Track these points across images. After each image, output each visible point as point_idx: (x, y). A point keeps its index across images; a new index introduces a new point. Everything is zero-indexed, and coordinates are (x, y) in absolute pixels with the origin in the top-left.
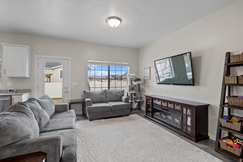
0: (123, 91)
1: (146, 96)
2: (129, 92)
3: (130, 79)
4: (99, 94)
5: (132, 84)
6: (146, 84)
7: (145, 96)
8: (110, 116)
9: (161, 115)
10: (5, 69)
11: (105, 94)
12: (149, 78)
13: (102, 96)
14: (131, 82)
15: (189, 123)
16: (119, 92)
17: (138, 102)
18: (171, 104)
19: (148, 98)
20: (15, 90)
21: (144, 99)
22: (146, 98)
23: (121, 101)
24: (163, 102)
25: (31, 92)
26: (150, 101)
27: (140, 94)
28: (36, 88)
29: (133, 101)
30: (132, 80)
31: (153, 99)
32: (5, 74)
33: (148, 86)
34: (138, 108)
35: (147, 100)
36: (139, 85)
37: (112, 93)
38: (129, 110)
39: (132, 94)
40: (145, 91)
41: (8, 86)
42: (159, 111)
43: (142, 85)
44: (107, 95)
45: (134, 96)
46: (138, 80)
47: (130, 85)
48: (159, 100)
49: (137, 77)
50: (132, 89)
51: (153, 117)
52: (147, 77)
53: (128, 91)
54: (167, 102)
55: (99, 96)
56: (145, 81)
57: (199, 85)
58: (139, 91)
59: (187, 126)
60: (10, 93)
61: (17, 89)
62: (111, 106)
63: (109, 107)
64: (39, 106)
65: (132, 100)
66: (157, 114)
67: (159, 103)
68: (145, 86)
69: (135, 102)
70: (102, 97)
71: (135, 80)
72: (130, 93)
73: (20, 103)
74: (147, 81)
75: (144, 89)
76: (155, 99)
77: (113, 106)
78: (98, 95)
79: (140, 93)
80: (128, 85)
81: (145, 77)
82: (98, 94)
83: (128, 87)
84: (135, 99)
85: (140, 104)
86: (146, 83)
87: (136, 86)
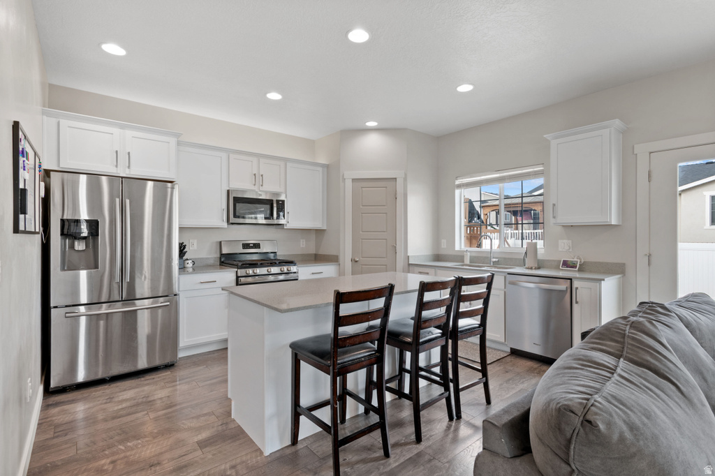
10: (554, 205)
20: (577, 262)
25: (625, 275)
28: (642, 262)
32: (554, 217)
41: (560, 250)
60: (565, 270)
61: (583, 261)
64: (696, 345)
73: (633, 322)
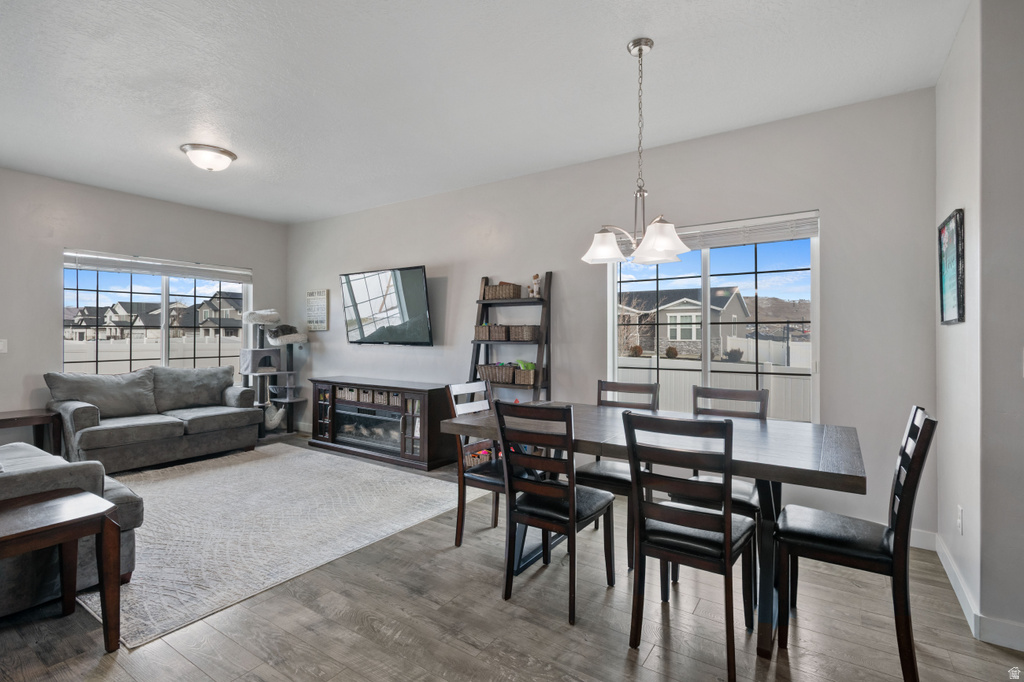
0: (230, 372)
1: (315, 382)
2: (254, 371)
3: (255, 326)
4: (124, 382)
5: (262, 346)
6: (315, 345)
7: (312, 381)
8: (180, 456)
9: (357, 428)
11: (150, 385)
12: (325, 325)
13: (142, 390)
14: (258, 337)
15: (417, 434)
16: (214, 375)
17: (285, 404)
18: (381, 394)
19: (320, 386)
21: (309, 395)
22: (315, 387)
23: (222, 403)
24: (361, 392)
26: (327, 395)
27: (292, 378)
29: (268, 402)
30: (262, 333)
31: (335, 387)
33: (322, 350)
34: (284, 426)
35: (318, 393)
36: (290, 347)
37: (185, 377)
38: (256, 430)
39: (263, 378)
40: (310, 368)
42: (351, 420)
43: (301, 348)
44: (161, 386)
45: (269, 388)
46: (287, 330)
47: (255, 346)
48: (351, 387)
49: (283, 323)
50: (262, 360)
51: (334, 441)
52: (317, 322)
53: (250, 369)
54: (373, 391)
55: (128, 392)
56: (311, 336)
57: (442, 343)
58: (290, 367)
59: (413, 440)
62: (186, 423)
63: (180, 425)
65: (262, 400)
66: (346, 430)
67: (351, 396)
68: (310, 350)
69: (274, 407)
70: (140, 394)
71: (276, 331)
72: (257, 374)
74: (319, 334)
75: (308, 359)
76: (342, 386)
77: (192, 421)
78: (119, 386)
79: (294, 375)
80: (247, 347)
81: (310, 322)
82: (118, 384)
83: (249, 357)
84: (273, 396)
85: (292, 412)
86: (316, 340)
87: (277, 351)
